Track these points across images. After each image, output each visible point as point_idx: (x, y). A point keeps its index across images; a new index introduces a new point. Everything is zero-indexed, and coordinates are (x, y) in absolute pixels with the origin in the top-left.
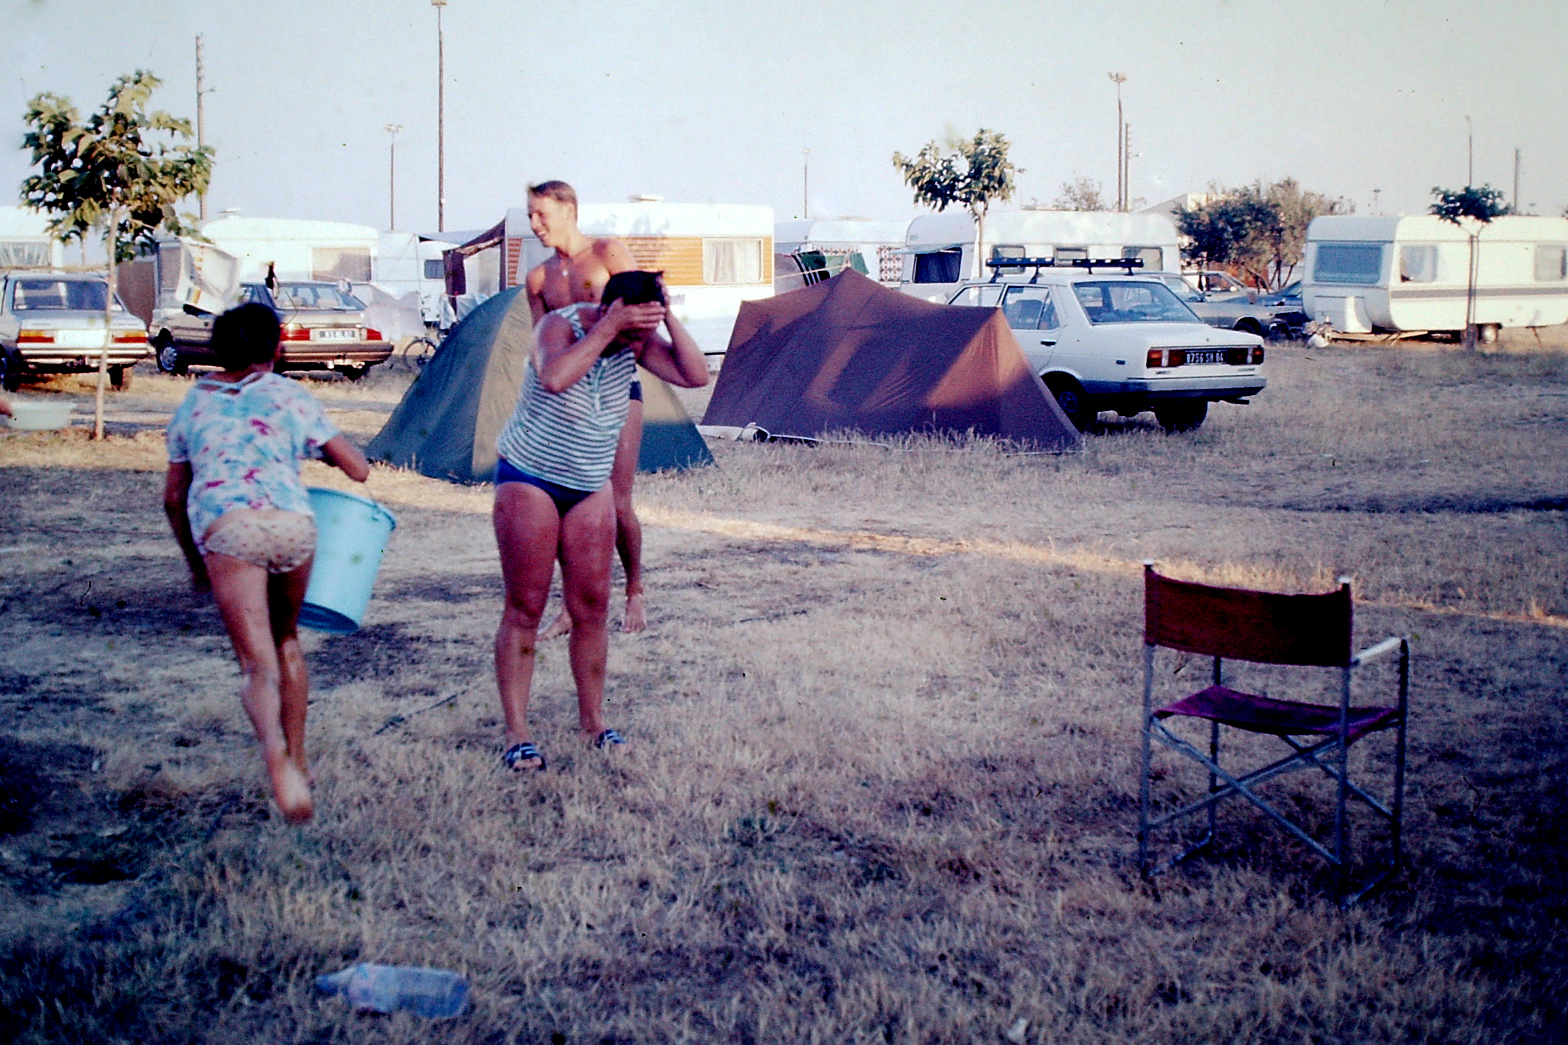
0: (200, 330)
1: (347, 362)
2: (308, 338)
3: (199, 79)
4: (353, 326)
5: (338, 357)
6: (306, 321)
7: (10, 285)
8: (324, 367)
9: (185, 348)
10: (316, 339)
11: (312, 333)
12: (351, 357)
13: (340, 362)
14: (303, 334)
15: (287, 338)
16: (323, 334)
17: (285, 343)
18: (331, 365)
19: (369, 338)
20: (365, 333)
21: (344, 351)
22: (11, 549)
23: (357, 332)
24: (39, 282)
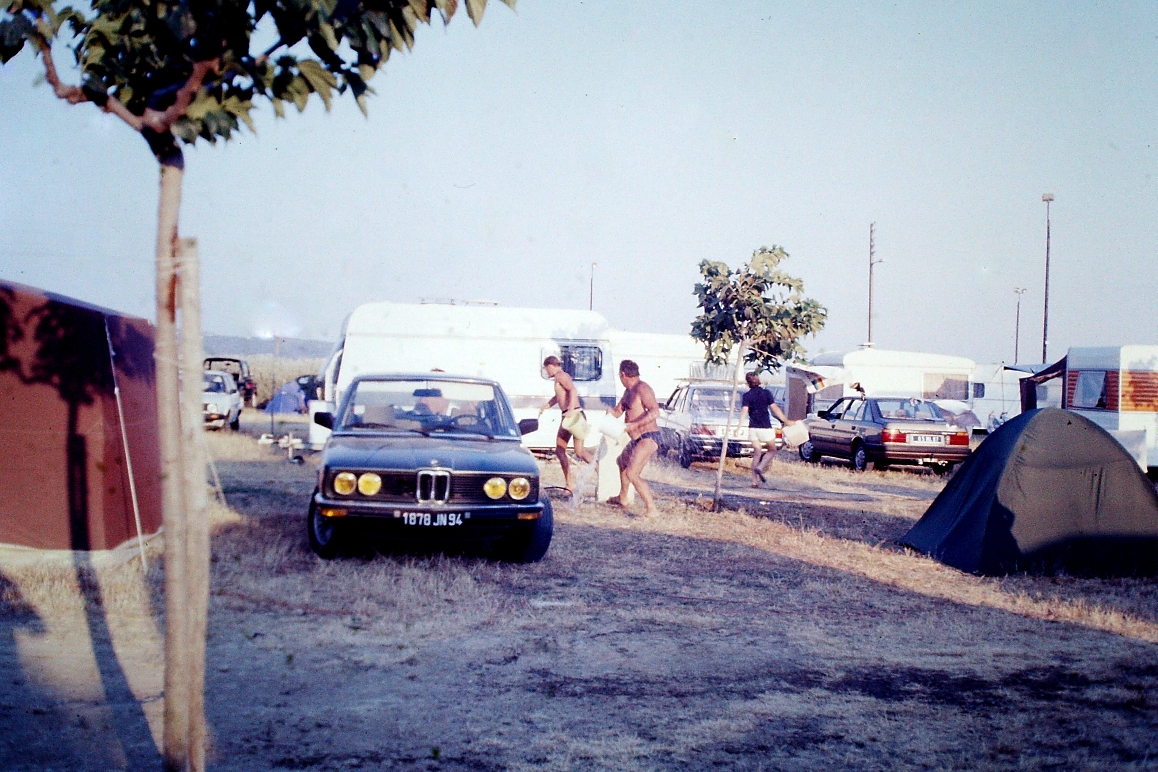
0: (830, 430)
1: (934, 460)
2: (904, 441)
3: (871, 253)
4: (940, 433)
5: (927, 457)
6: (904, 428)
7: (690, 391)
8: (916, 463)
9: (818, 443)
10: (910, 442)
11: (907, 437)
12: (935, 457)
13: (928, 460)
14: (901, 438)
15: (889, 440)
16: (916, 439)
17: (887, 443)
18: (921, 462)
19: (951, 443)
20: (948, 439)
21: (931, 452)
22: (557, 603)
23: (942, 437)
24: (714, 390)
